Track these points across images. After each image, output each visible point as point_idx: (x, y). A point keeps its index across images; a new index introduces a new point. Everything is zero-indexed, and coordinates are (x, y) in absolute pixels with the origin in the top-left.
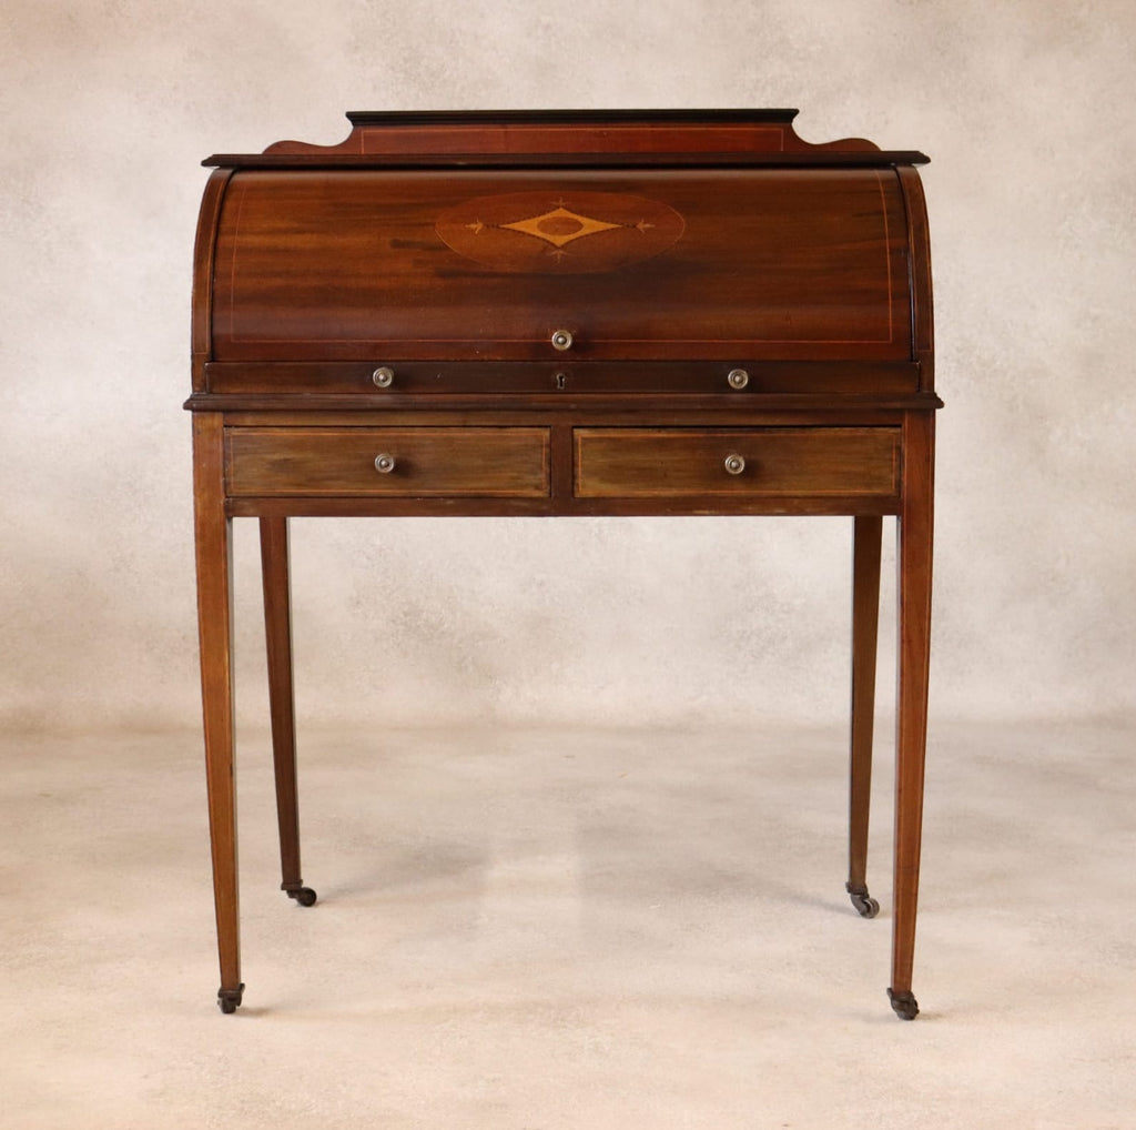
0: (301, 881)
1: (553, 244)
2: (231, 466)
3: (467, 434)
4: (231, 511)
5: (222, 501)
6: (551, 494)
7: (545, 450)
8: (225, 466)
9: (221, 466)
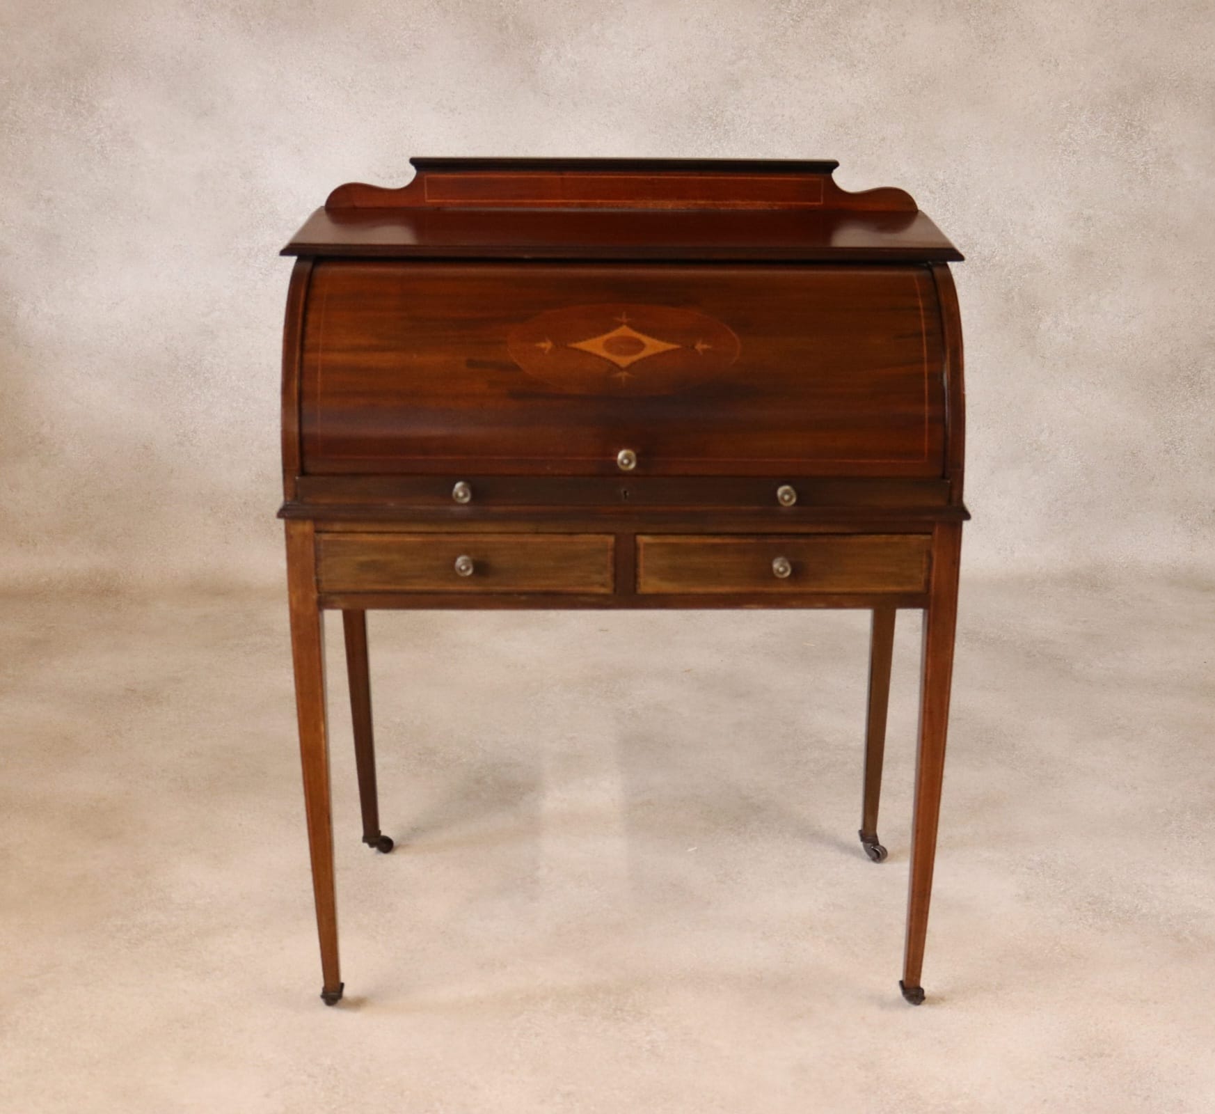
0: (380, 832)
1: (617, 366)
2: (322, 565)
3: (539, 539)
4: (324, 603)
5: (314, 596)
6: (615, 590)
7: (610, 554)
8: (316, 566)
9: (313, 566)
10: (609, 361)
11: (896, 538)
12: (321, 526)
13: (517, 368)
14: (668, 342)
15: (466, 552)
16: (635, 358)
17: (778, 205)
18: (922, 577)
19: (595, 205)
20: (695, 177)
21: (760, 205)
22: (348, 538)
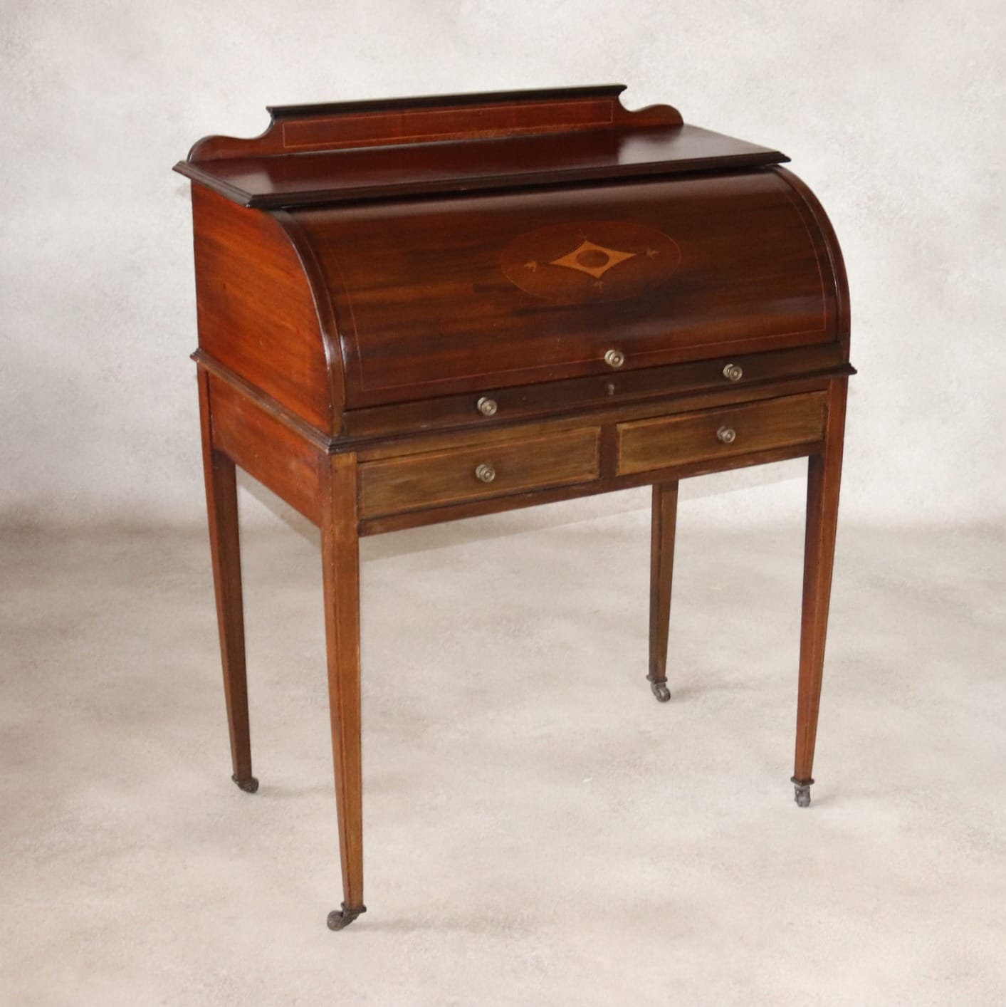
1: (593, 277)
2: (363, 493)
3: (543, 439)
4: (363, 531)
5: (355, 525)
6: (600, 476)
7: (597, 443)
8: (358, 495)
9: (355, 495)
10: (585, 273)
11: (803, 397)
12: (363, 456)
13: (516, 289)
14: (625, 251)
15: (482, 461)
16: (605, 268)
17: (578, 127)
18: (820, 427)
19: (431, 139)
21: (564, 128)
22: (386, 464)
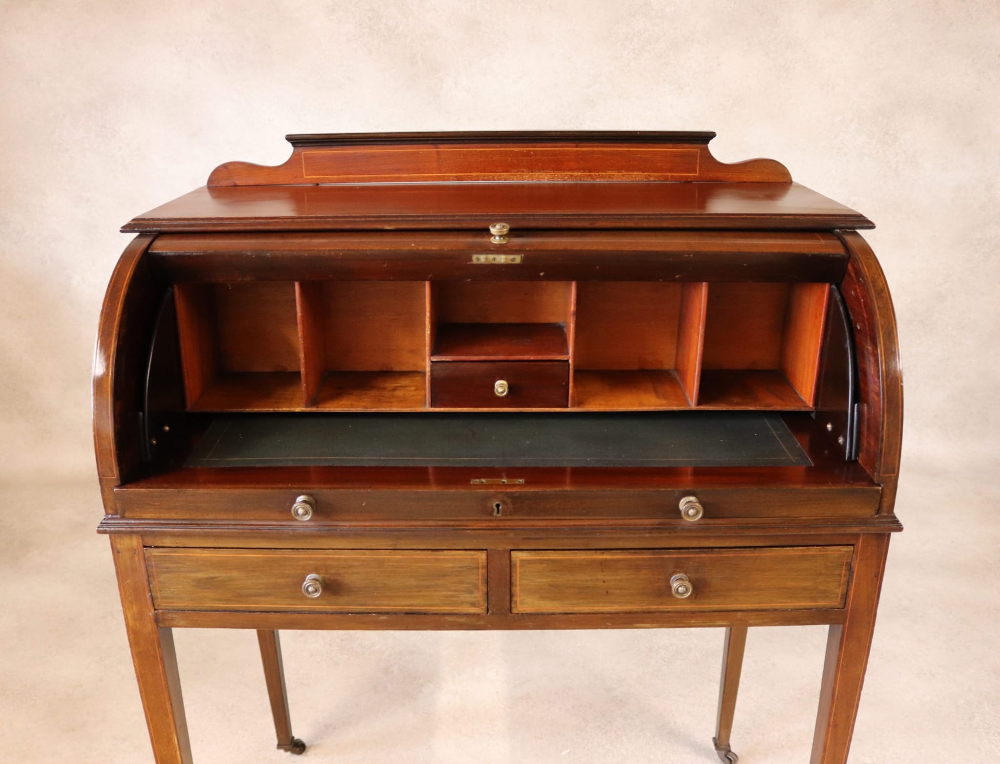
0: (293, 737)
3: (398, 556)
4: (161, 623)
5: (151, 613)
6: (488, 610)
7: (481, 572)
8: (149, 583)
9: (146, 583)
11: (813, 551)
12: (150, 541)
15: (316, 570)
17: (653, 178)
18: (840, 591)
20: (571, 148)
21: (636, 177)
22: (181, 553)
